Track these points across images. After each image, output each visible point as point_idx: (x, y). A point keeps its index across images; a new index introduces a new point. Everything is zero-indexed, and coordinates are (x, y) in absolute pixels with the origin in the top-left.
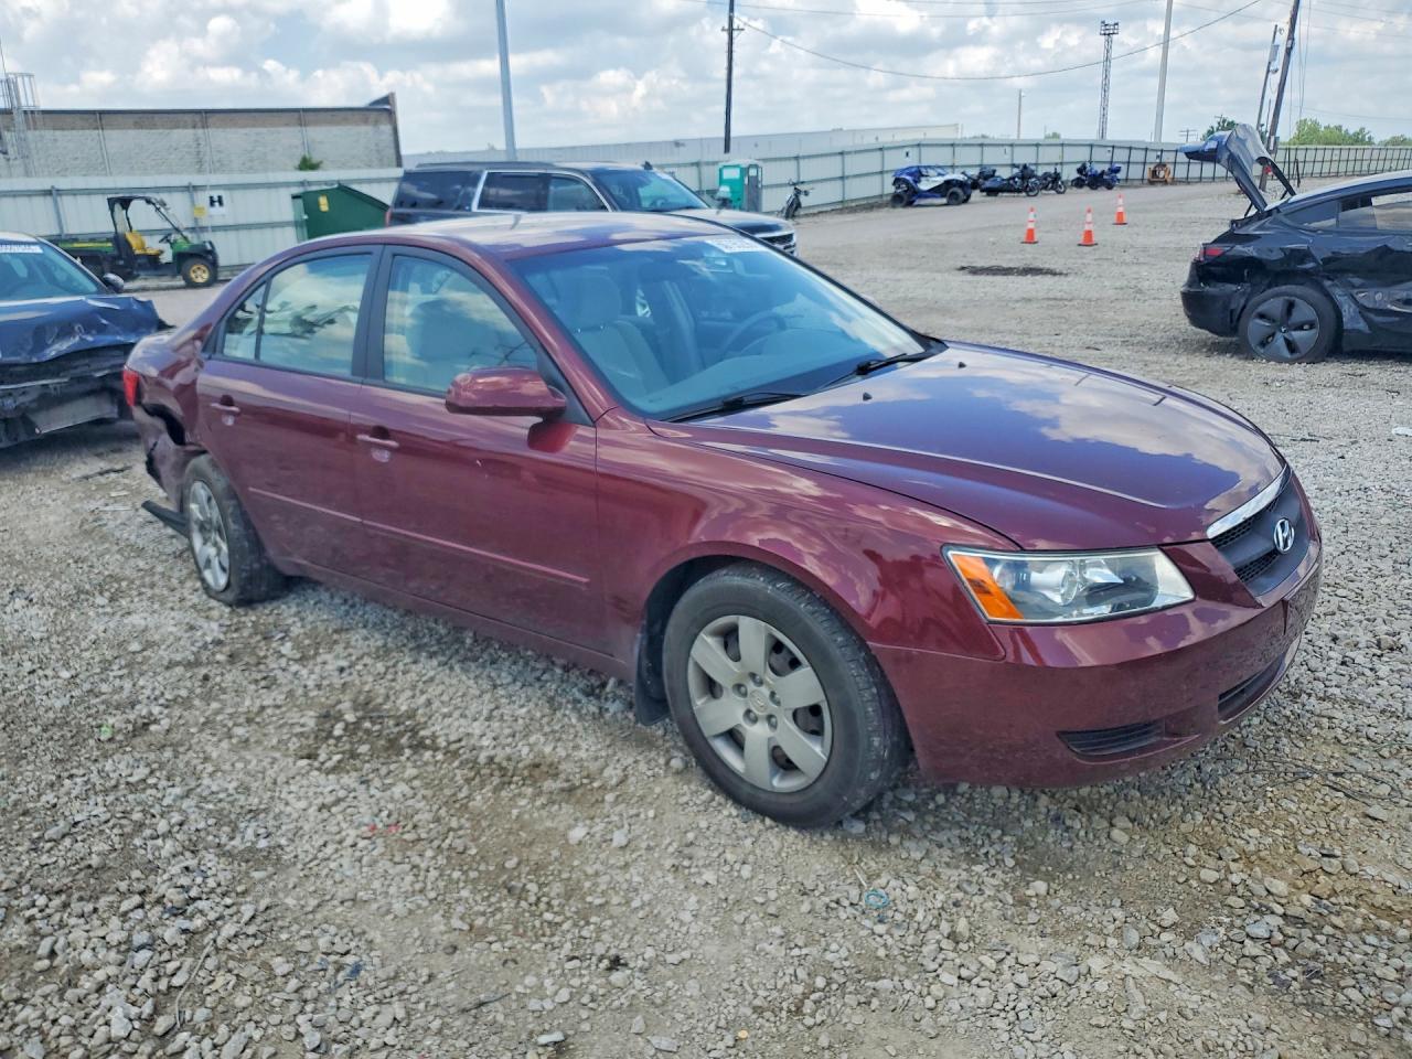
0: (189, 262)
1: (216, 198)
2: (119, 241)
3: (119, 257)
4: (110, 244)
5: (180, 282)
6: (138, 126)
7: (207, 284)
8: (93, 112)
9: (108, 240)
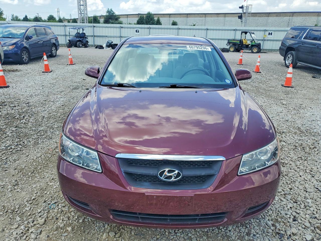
0: (254, 47)
1: (270, 33)
2: (241, 41)
3: (240, 45)
4: (239, 42)
5: (250, 51)
6: (277, 16)
7: (256, 53)
8: (268, 13)
9: (239, 41)
